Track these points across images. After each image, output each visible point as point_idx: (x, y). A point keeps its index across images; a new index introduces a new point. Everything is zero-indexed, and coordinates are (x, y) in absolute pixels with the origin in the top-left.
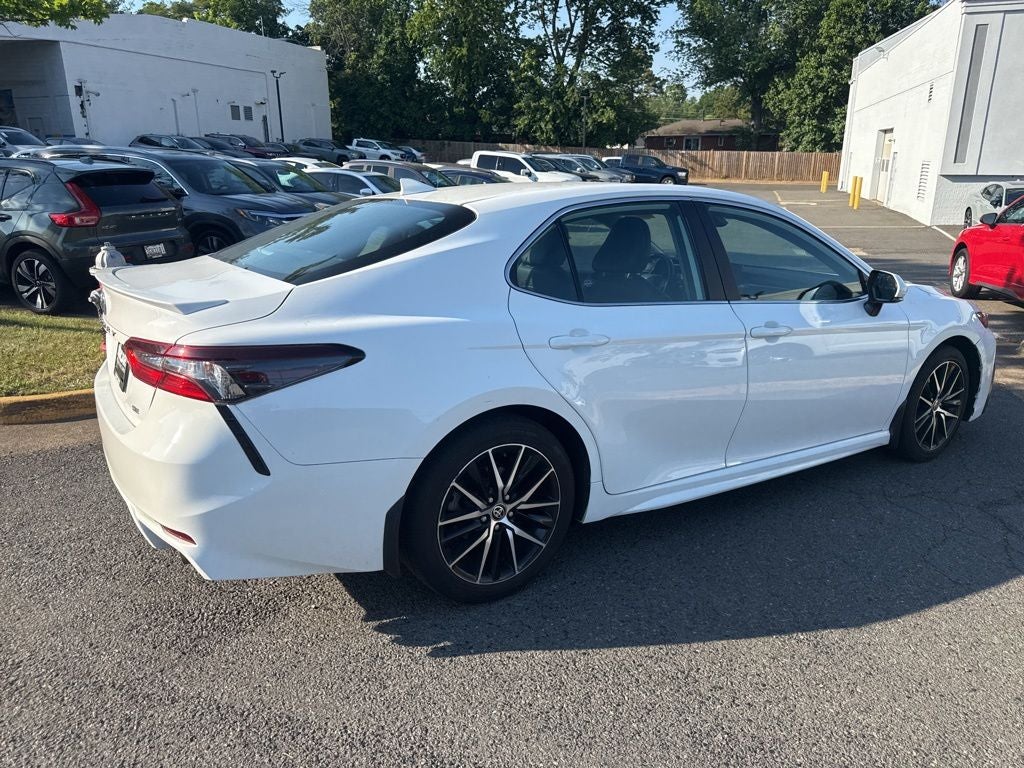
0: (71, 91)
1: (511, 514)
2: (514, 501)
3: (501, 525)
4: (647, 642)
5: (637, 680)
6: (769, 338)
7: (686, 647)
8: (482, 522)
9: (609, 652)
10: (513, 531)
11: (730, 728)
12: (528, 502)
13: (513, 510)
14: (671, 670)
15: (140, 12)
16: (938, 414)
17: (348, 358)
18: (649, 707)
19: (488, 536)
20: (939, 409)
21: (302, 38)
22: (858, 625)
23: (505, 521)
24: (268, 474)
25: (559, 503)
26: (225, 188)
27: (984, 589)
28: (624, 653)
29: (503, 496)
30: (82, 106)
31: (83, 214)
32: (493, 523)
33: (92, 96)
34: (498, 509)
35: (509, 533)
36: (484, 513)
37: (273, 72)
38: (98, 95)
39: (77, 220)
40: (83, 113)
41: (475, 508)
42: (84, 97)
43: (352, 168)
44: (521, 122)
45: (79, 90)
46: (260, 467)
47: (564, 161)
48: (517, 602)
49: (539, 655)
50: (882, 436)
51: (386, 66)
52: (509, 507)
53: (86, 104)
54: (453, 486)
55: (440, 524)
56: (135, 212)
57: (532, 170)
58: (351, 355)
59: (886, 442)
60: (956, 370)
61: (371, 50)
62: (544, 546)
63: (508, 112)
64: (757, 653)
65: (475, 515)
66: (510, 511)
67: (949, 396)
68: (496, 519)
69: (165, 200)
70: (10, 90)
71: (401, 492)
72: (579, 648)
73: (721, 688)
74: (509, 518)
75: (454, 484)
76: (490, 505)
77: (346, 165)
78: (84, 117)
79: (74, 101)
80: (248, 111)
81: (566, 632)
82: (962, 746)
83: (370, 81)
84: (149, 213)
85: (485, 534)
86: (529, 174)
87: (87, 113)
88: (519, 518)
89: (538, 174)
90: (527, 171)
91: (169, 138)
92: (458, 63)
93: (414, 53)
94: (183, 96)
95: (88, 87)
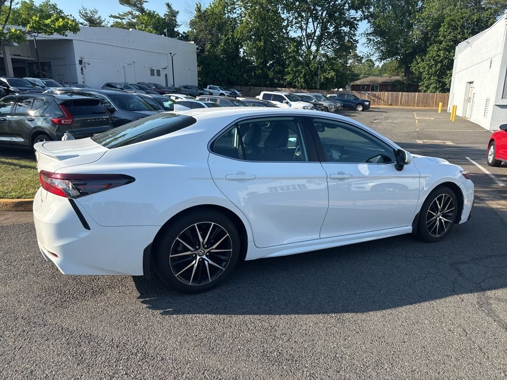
0: (77, 62)
1: (208, 254)
2: (209, 248)
3: (202, 258)
4: (260, 314)
5: (249, 329)
6: (339, 179)
7: (277, 316)
8: (193, 257)
9: (241, 317)
10: (208, 262)
11: (282, 350)
12: (216, 249)
13: (209, 252)
14: (266, 325)
15: (112, 26)
16: (440, 219)
17: (128, 180)
18: (249, 340)
19: (195, 263)
20: (441, 217)
21: (186, 38)
22: (363, 312)
23: (204, 257)
24: (90, 229)
25: (231, 250)
26: (136, 108)
27: (433, 300)
28: (247, 317)
29: (204, 246)
30: (82, 69)
31: (66, 119)
32: (198, 257)
33: (87, 65)
34: (201, 251)
35: (206, 262)
36: (193, 253)
37: (171, 54)
38: (89, 64)
39: (63, 122)
40: (82, 72)
41: (189, 250)
42: (83, 65)
43: (200, 100)
44: (288, 78)
45: (81, 62)
46: (86, 226)
47: (306, 96)
48: (209, 294)
49: (210, 316)
50: (408, 229)
51: (224, 51)
52: (206, 251)
53: (84, 68)
54: (177, 240)
55: (171, 256)
56: (90, 118)
57: (289, 101)
58: (128, 179)
59: (411, 232)
60: (449, 198)
61: (218, 43)
62: (224, 269)
63: (282, 73)
64: (309, 321)
65: (189, 253)
66: (207, 252)
67: (446, 211)
68: (199, 256)
69: (104, 113)
70: (50, 62)
71: (151, 240)
72: (229, 314)
73: (285, 334)
74: (207, 256)
75: (177, 238)
76: (197, 249)
77: (198, 98)
78: (82, 74)
79: (78, 67)
80: (158, 72)
81: (226, 308)
82: (386, 365)
83: (216, 58)
84: (96, 119)
85: (194, 262)
86: (287, 103)
87: (84, 73)
88: (211, 256)
89: (291, 103)
90: (286, 101)
91: (120, 84)
92: (259, 49)
93: (237, 45)
94: (128, 65)
95: (85, 60)
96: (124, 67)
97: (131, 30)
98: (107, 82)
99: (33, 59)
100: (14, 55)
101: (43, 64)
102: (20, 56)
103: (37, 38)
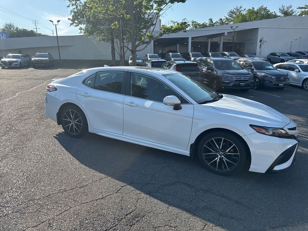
0: (259, 41)
10: (74, 126)
13: (75, 122)
19: (70, 125)
25: (82, 125)
30: (261, 45)
33: (264, 43)
36: (70, 121)
38: (266, 42)
41: (68, 119)
42: (262, 42)
45: (261, 41)
46: (47, 102)
53: (262, 45)
54: (65, 114)
55: (63, 119)
62: (79, 132)
70: (244, 42)
71: (58, 111)
78: (260, 48)
79: (259, 44)
91: (279, 53)
94: (295, 40)
95: (263, 40)
96: (291, 42)
97: (303, 16)
98: (271, 52)
99: (237, 41)
100: (228, 40)
101: (241, 44)
102: (231, 40)
103: (235, 30)
